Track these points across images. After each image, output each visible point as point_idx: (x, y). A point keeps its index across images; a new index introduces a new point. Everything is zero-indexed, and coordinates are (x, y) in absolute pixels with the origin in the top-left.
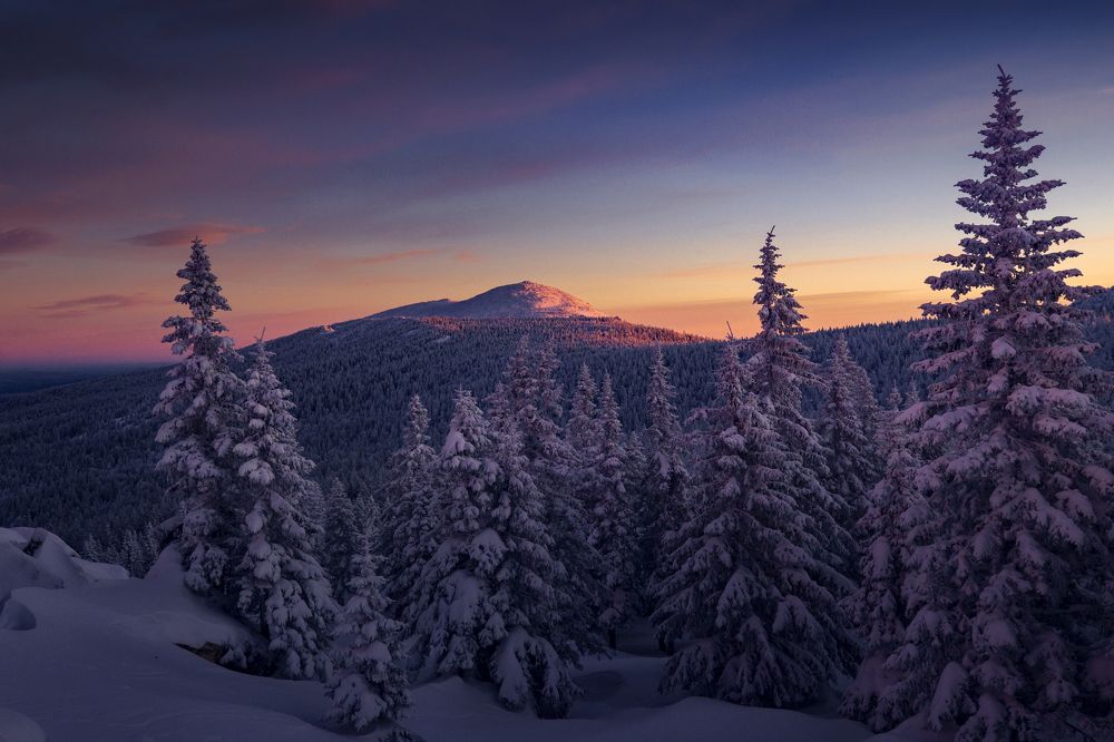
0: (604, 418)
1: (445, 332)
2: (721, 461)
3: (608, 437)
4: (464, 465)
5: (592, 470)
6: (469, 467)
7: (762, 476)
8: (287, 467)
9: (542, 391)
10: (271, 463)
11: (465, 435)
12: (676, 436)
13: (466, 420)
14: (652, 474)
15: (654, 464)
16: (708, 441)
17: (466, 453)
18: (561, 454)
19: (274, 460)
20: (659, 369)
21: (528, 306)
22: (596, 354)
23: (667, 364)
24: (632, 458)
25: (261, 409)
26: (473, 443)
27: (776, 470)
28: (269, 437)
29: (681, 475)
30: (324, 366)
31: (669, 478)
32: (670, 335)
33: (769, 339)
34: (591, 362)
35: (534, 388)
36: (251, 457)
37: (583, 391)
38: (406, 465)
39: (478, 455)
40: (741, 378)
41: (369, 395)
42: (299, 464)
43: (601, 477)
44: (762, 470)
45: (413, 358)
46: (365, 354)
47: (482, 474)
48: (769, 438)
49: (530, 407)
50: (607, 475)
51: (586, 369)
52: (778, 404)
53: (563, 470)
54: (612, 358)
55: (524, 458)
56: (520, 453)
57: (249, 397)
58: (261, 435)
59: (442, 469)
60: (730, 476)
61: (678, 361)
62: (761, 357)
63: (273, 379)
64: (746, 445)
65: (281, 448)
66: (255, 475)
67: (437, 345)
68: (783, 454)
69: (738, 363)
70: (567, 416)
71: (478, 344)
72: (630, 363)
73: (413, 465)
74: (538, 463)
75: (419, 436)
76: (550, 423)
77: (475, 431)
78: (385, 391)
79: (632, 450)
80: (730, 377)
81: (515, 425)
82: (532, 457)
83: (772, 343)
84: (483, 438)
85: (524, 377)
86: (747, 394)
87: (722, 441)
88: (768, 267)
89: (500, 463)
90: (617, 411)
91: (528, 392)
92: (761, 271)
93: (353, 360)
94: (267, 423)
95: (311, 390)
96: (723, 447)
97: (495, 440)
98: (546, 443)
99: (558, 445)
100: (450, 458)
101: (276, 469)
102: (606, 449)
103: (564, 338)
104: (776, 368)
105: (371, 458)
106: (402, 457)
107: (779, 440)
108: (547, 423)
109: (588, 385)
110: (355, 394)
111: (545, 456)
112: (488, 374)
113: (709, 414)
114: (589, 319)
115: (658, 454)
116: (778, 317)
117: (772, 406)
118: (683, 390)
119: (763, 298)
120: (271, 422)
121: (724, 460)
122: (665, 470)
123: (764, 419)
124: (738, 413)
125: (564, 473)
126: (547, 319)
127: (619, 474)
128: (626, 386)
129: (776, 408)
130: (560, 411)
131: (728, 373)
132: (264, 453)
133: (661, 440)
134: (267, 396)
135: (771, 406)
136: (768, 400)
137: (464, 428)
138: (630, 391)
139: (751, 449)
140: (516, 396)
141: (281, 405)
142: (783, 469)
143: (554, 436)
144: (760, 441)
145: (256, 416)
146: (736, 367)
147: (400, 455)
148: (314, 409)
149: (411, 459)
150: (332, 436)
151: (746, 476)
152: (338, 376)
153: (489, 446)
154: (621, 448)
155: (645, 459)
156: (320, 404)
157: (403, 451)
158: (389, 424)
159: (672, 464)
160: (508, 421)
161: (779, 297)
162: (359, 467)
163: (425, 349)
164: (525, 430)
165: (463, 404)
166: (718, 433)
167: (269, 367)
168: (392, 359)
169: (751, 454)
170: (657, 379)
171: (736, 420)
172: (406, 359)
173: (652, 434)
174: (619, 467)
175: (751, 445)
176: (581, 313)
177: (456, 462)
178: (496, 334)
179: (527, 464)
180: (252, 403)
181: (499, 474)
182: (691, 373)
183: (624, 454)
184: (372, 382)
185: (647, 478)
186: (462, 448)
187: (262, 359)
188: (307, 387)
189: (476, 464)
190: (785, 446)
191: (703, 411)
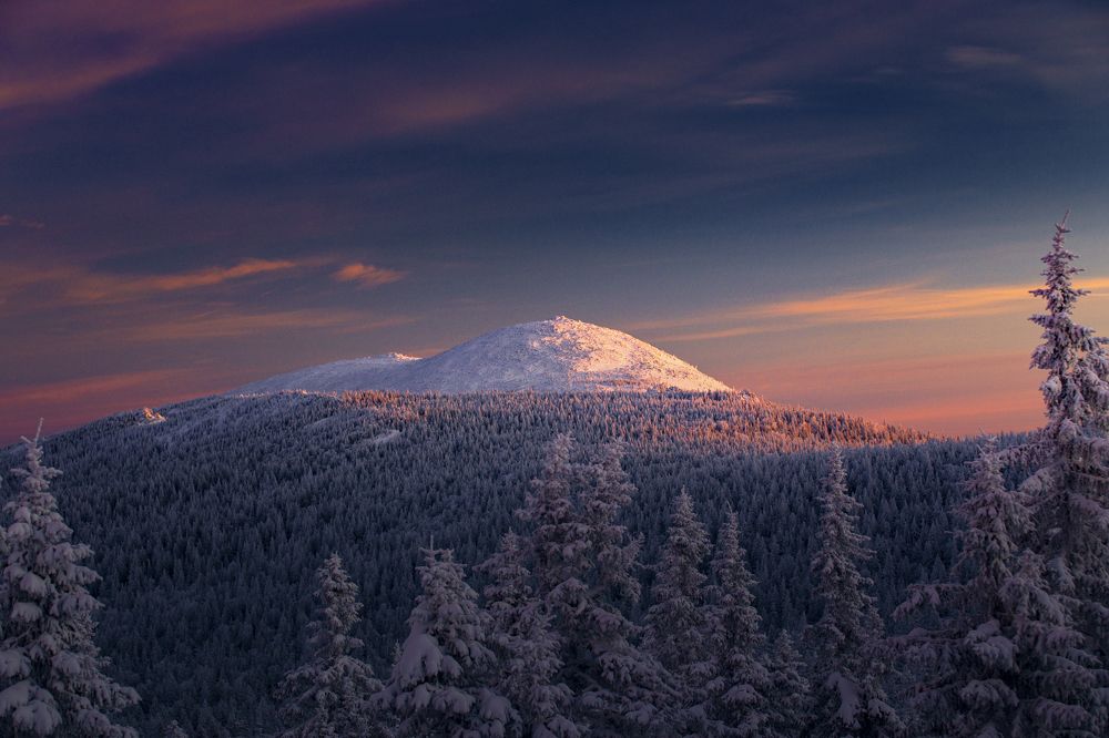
0: (725, 604)
1: (390, 423)
2: (966, 692)
3: (731, 642)
4: (440, 704)
5: (698, 710)
6: (449, 707)
7: (1049, 720)
8: (86, 701)
9: (600, 550)
10: (54, 692)
11: (441, 642)
12: (871, 640)
13: (443, 610)
14: (823, 718)
15: (826, 697)
16: (940, 652)
17: (442, 678)
18: (637, 680)
19: (60, 687)
20: (837, 500)
21: (561, 368)
22: (703, 469)
23: (851, 490)
24: (780, 685)
25: (36, 584)
26: (458, 657)
27: (1078, 707)
28: (50, 640)
29: (882, 720)
30: (145, 491)
31: (857, 725)
32: (856, 431)
33: (1063, 439)
34: (694, 483)
35: (582, 545)
36: (17, 678)
37: (681, 548)
38: (313, 697)
39: (469, 681)
40: (1008, 521)
41: (233, 553)
42: (108, 695)
43: (721, 726)
44: (1049, 708)
45: (321, 476)
46: (225, 467)
47: (475, 720)
48: (1063, 642)
49: (575, 583)
50: (731, 721)
51: (685, 502)
52: (1080, 573)
53: (643, 713)
54: (736, 474)
55: (562, 690)
56: (554, 680)
57: (12, 558)
58: (35, 635)
59: (393, 709)
60: (984, 722)
61: (872, 481)
62: (1046, 478)
63: (56, 523)
64: (1018, 657)
65: (73, 663)
66: (25, 715)
67: (372, 449)
68: (1091, 674)
69: (1001, 491)
70: (647, 600)
71: (457, 448)
72: (774, 486)
73: (328, 697)
74: (589, 698)
75: (340, 638)
76: (616, 617)
77: (461, 634)
78: (266, 542)
79: (782, 669)
80: (988, 519)
81: (545, 620)
82: (577, 685)
83: (1068, 449)
84: (478, 649)
85: (561, 521)
86: (1020, 553)
87: (968, 651)
88: (1057, 294)
89: (513, 699)
90: (751, 590)
91: (568, 551)
92: (1046, 302)
93: (202, 480)
94: (46, 610)
95: (119, 539)
96: (970, 663)
97: (502, 652)
98: (607, 658)
99: (631, 661)
100: (411, 689)
101: (64, 706)
102: (728, 669)
103: (636, 435)
104: (1078, 498)
105: (239, 681)
106: (305, 681)
107: (1080, 646)
108: (610, 617)
109: (691, 534)
110: (206, 550)
111: (605, 683)
112: (477, 509)
113: (944, 595)
114: (688, 396)
115: (835, 676)
116: (1079, 396)
117: (1070, 578)
118: (882, 541)
119: (1052, 358)
120: (54, 609)
121: (975, 689)
122: (848, 711)
123: (1053, 604)
124: (1003, 593)
125: (644, 719)
126: (602, 396)
127: (755, 719)
128: (767, 534)
129: (1076, 581)
130: (634, 588)
131: (981, 511)
132: (41, 671)
133: (841, 649)
134: (47, 557)
135: (1067, 578)
136: (1061, 564)
137: (440, 626)
138: (774, 544)
139: (1027, 666)
140: (544, 560)
141: (71, 575)
142: (1089, 705)
143: (622, 643)
144: (1045, 649)
145: (25, 597)
146: (997, 498)
147: (301, 678)
148: (124, 580)
149: (322, 685)
150: (160, 634)
151: (1017, 720)
152: (172, 513)
153: (490, 664)
154: (759, 666)
155: (806, 688)
156: (138, 570)
157: (307, 670)
158: (273, 611)
159: (864, 698)
160: (528, 611)
161: (1080, 354)
162: (216, 698)
163: (348, 458)
164: (564, 631)
165: (436, 577)
166: (961, 635)
167: (50, 498)
168: (281, 477)
169: (1026, 676)
170: (834, 522)
171: (998, 609)
172: (308, 478)
173: (824, 635)
174: (754, 705)
175: (1027, 658)
176: (671, 382)
177: (423, 695)
178: (494, 428)
179: (567, 702)
180: (17, 571)
181: (512, 721)
182: (900, 507)
183: (766, 678)
184: (241, 524)
185: (812, 726)
186: (434, 668)
187: (37, 481)
188: (111, 534)
189: (463, 701)
190: (1094, 659)
191: (931, 589)
